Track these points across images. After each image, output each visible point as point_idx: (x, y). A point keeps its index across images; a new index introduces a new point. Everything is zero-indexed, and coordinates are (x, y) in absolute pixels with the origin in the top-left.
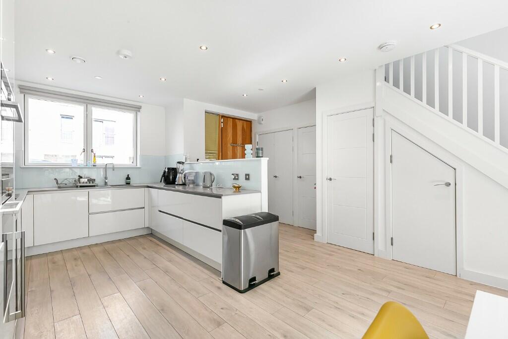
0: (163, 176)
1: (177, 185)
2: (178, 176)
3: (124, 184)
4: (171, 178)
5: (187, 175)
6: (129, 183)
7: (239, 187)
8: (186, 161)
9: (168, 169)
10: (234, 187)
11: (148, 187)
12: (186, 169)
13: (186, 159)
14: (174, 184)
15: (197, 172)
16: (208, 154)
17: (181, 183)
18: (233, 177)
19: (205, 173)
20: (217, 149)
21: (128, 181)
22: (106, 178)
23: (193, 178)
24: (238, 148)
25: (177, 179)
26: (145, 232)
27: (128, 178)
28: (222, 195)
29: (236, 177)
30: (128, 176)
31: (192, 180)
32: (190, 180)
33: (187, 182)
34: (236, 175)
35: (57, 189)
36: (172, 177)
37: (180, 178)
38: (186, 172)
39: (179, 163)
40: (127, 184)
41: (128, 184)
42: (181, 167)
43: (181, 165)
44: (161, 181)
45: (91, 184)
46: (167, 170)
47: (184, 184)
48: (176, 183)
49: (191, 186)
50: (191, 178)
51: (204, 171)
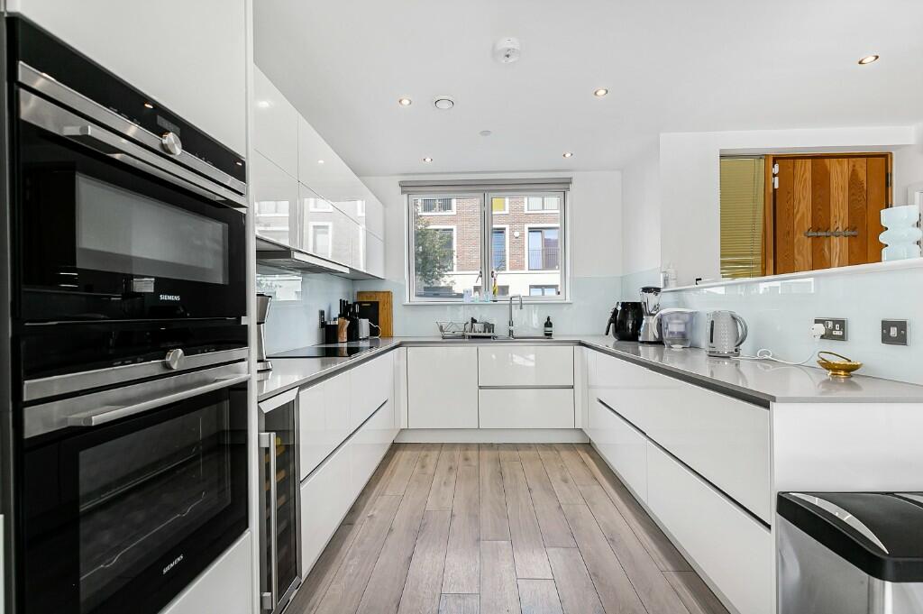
0: (611, 322)
1: (642, 342)
2: (644, 322)
3: (542, 334)
4: (630, 325)
5: (666, 319)
6: (551, 334)
7: (850, 369)
8: (665, 286)
9: (624, 305)
10: (827, 365)
11: (581, 344)
12: (664, 305)
13: (666, 280)
14: (637, 340)
15: (692, 315)
16: (732, 264)
17: (651, 339)
18: (821, 329)
19: (716, 314)
20: (758, 248)
21: (548, 329)
22: (511, 324)
23: (682, 328)
24: (835, 240)
25: (642, 329)
26: (574, 438)
27: (548, 324)
28: (774, 399)
29: (836, 330)
30: (548, 319)
31: (679, 333)
32: (672, 333)
33: (666, 337)
34: (835, 322)
35: (441, 340)
36: (633, 324)
37: (649, 328)
38: (662, 312)
39: (646, 290)
40: (546, 334)
41: (548, 335)
42: (651, 300)
43: (651, 295)
44: (607, 334)
45: (487, 334)
46: (619, 308)
47: (659, 342)
48: (640, 339)
49: (677, 347)
50: (675, 327)
51: (711, 310)
